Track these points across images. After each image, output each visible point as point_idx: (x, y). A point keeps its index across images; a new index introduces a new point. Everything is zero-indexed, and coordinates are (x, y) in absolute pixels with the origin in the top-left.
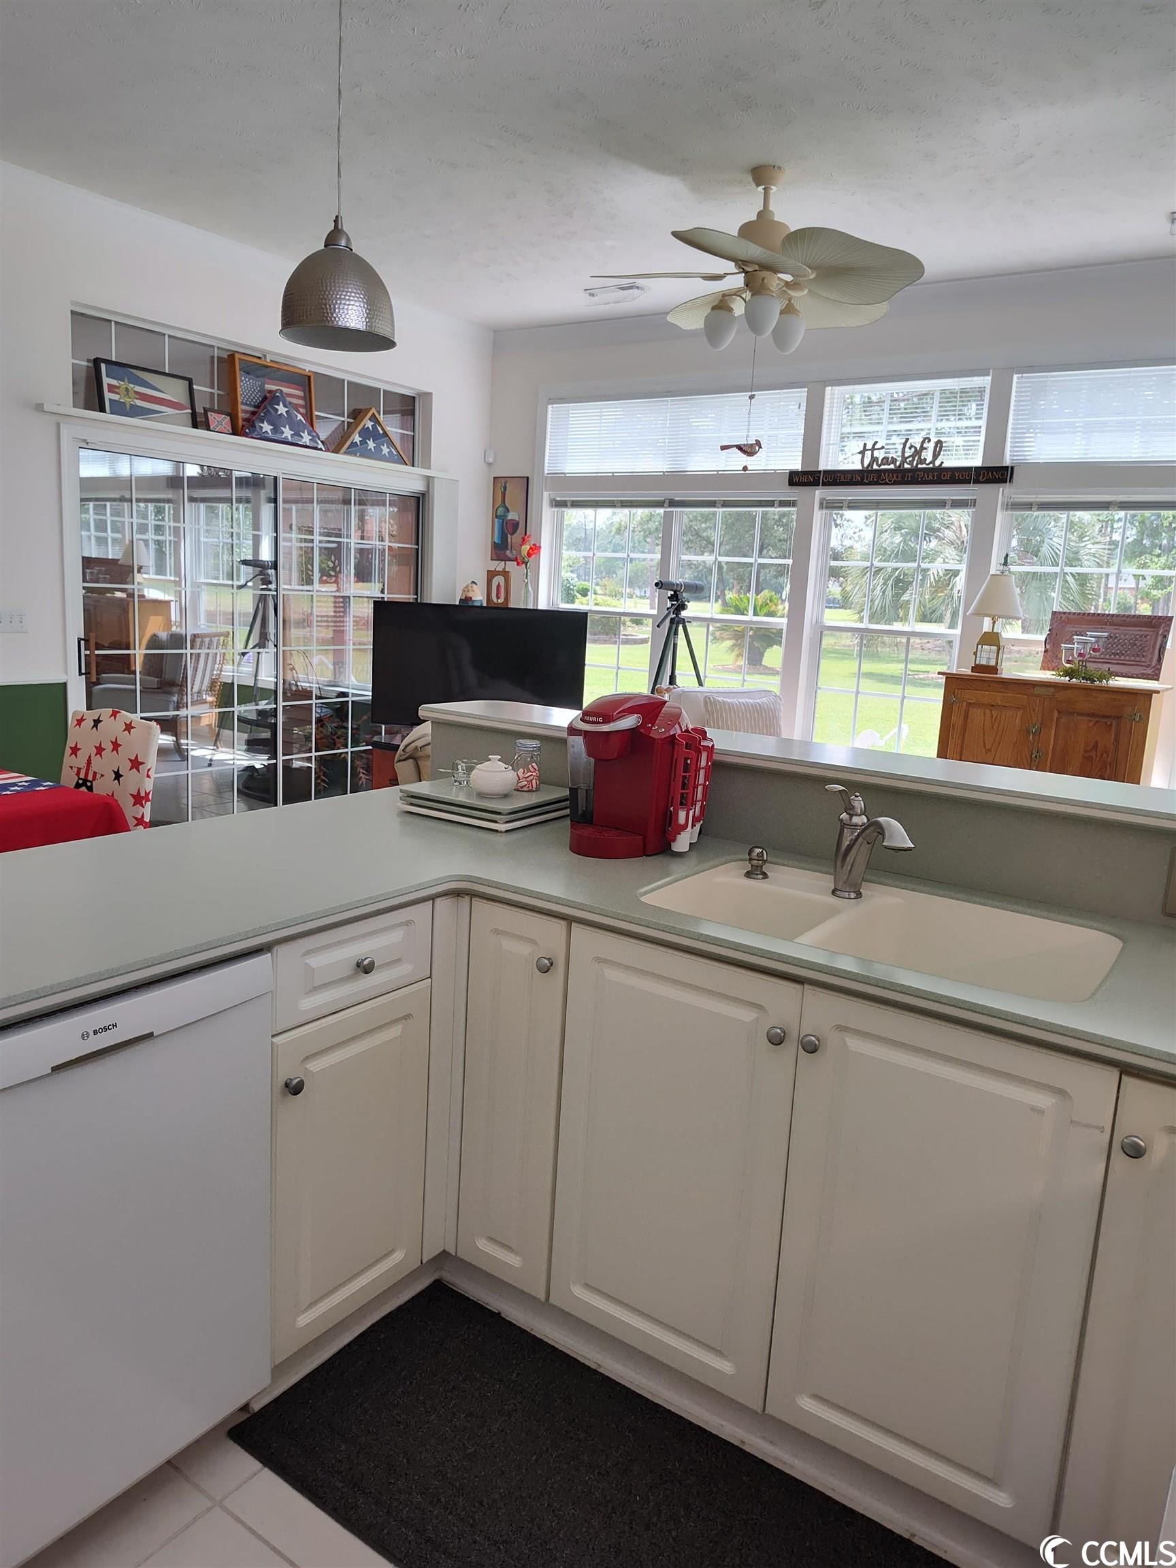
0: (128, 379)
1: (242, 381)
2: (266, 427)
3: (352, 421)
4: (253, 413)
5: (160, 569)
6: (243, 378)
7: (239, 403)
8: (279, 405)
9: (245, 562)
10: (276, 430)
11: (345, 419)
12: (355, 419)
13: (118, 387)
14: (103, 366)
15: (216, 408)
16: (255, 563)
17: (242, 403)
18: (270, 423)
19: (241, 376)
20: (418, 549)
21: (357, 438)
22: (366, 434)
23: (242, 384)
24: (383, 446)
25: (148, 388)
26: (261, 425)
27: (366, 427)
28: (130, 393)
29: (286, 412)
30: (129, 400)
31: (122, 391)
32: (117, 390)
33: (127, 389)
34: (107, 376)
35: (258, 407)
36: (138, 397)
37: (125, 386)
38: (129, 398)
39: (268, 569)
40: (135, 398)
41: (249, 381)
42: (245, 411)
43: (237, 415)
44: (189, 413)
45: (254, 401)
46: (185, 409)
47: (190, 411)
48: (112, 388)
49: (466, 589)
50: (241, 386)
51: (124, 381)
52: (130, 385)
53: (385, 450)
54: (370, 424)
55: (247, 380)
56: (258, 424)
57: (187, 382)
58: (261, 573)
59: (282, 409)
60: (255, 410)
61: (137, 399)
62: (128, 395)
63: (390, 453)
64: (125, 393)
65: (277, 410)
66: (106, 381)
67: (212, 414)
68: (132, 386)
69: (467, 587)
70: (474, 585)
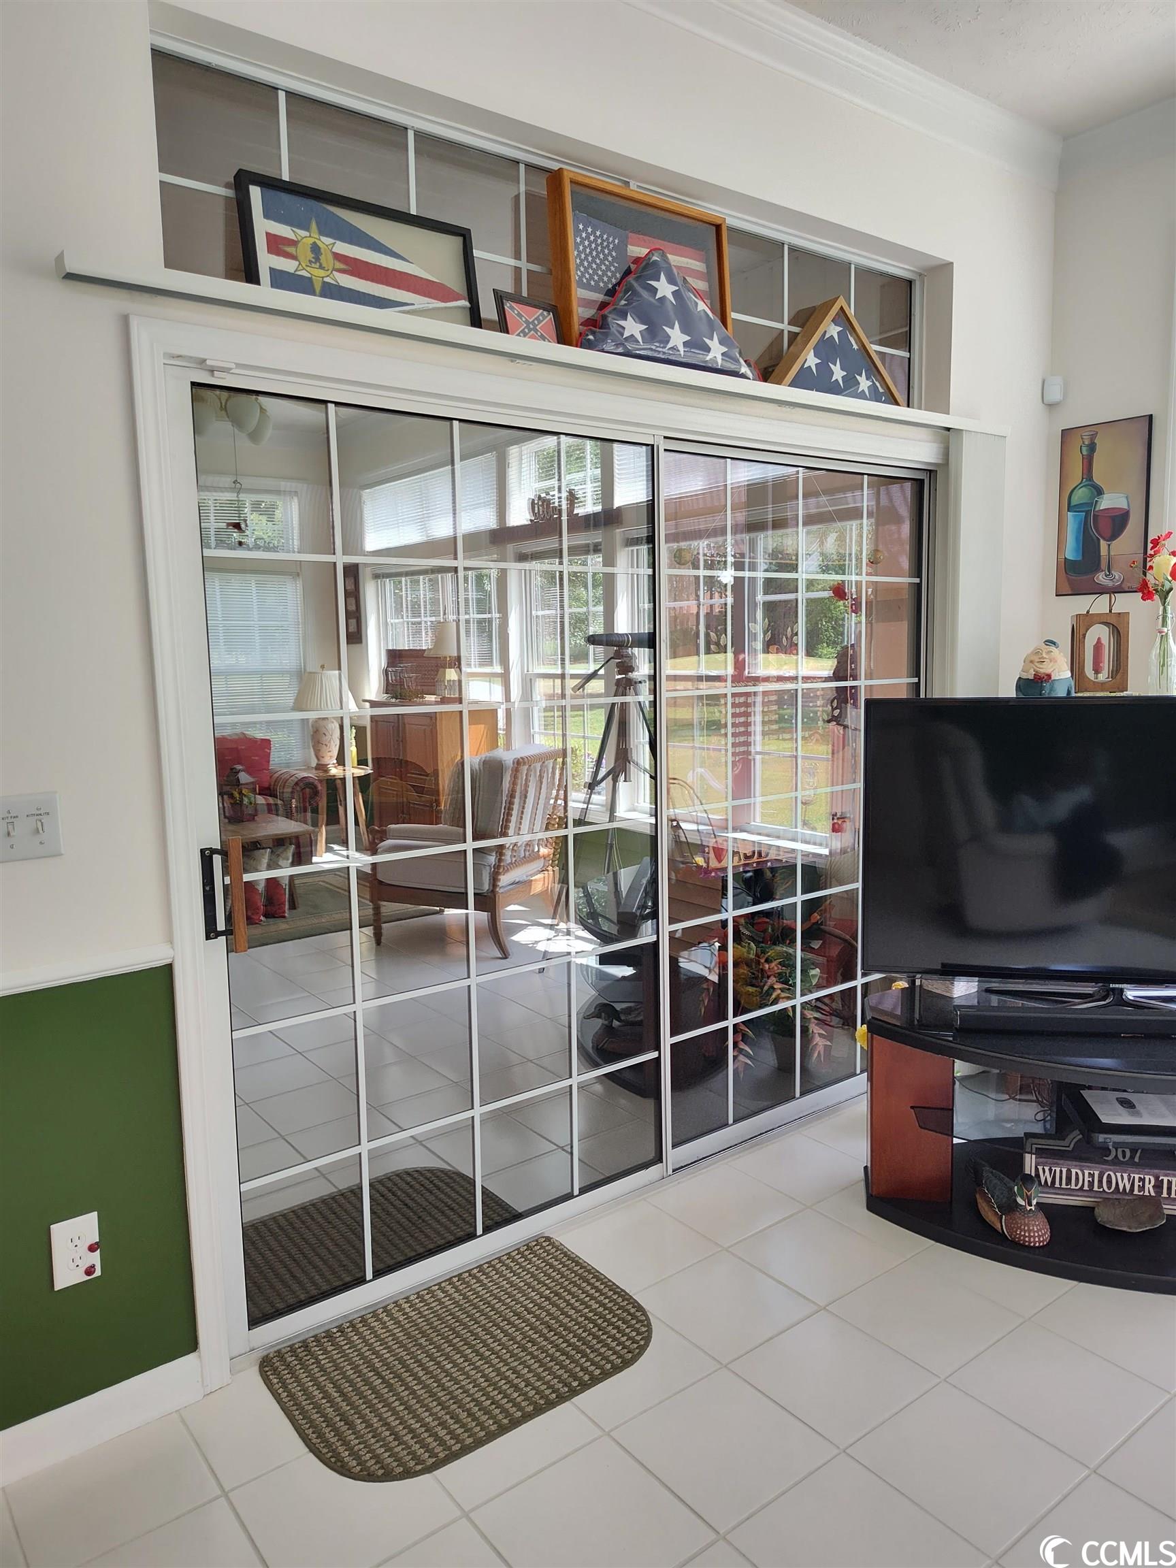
0: (318, 224)
1: (578, 232)
2: (632, 327)
3: (796, 329)
4: (603, 305)
5: (486, 659)
6: (581, 227)
7: (574, 285)
8: (658, 280)
9: (593, 640)
10: (654, 332)
11: (785, 327)
12: (802, 326)
13: (294, 243)
14: (255, 192)
15: (525, 294)
16: (608, 640)
17: (581, 284)
18: (642, 318)
19: (577, 221)
20: (919, 585)
21: (812, 361)
22: (827, 350)
23: (578, 240)
24: (860, 375)
25: (369, 247)
26: (622, 323)
27: (827, 336)
28: (322, 258)
29: (674, 293)
30: (322, 273)
31: (304, 251)
32: (291, 250)
33: (315, 249)
34: (267, 215)
35: (611, 293)
36: (342, 266)
37: (311, 241)
38: (321, 267)
39: (627, 647)
40: (334, 269)
41: (594, 233)
42: (587, 303)
43: (569, 312)
44: (464, 308)
45: (605, 279)
46: (457, 300)
47: (466, 303)
48: (277, 245)
49: (1035, 657)
50: (577, 245)
51: (307, 229)
52: (323, 239)
53: (864, 384)
54: (834, 331)
55: (590, 230)
56: (614, 322)
57: (460, 239)
58: (618, 655)
59: (664, 288)
60: (608, 298)
61: (340, 271)
62: (317, 259)
63: (873, 388)
64: (310, 256)
65: (655, 291)
66: (262, 226)
67: (514, 305)
68: (327, 240)
69: (1037, 652)
70: (1053, 648)
